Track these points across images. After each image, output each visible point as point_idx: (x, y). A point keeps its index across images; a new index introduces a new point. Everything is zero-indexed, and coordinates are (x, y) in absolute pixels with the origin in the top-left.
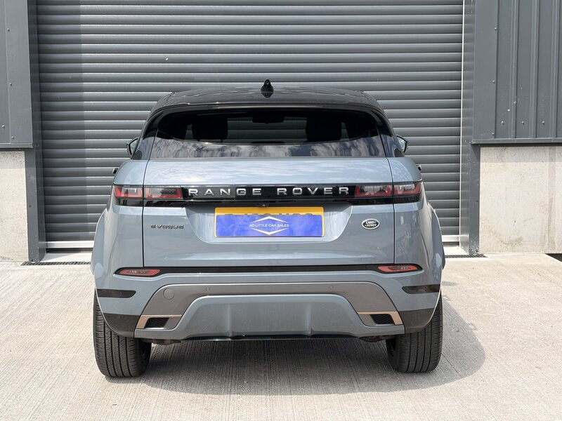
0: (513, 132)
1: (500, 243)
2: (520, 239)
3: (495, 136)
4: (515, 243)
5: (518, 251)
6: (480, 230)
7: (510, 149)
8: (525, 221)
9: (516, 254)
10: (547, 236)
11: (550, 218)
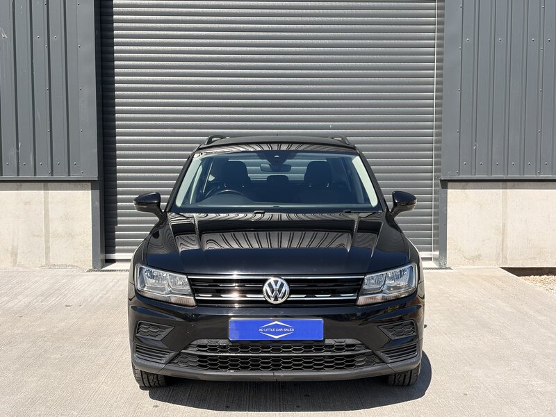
0: (473, 170)
1: (464, 259)
2: (480, 255)
4: (476, 259)
5: (478, 265)
6: (447, 248)
9: (476, 267)
10: (501, 253)
11: (503, 239)
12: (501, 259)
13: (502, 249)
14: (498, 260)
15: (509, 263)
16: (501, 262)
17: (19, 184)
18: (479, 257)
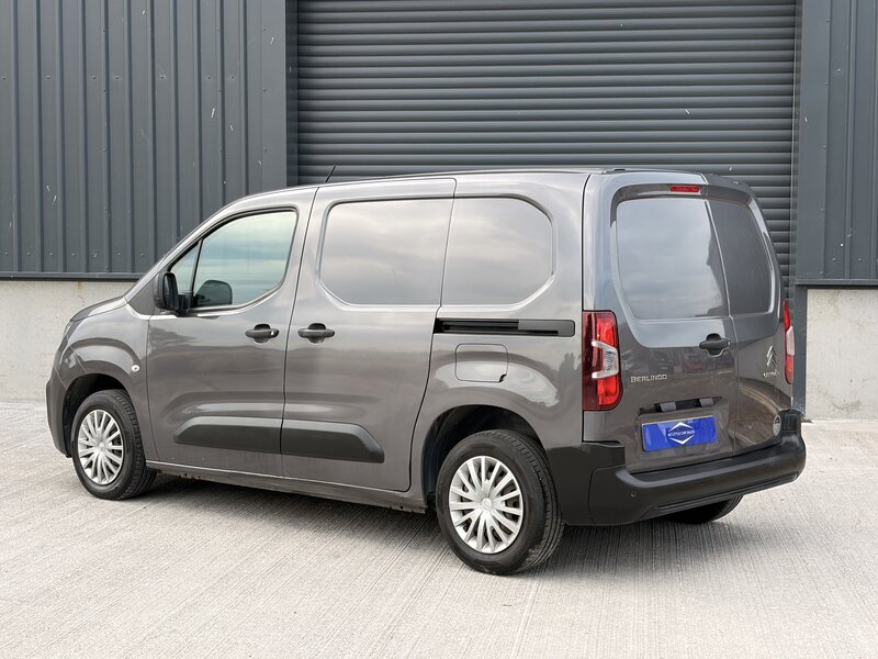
0: (847, 271)
1: (832, 407)
2: (858, 403)
3: (825, 276)
4: (851, 408)
5: (855, 418)
6: (807, 389)
7: (844, 292)
8: (864, 380)
9: (853, 421)
18: (856, 405)
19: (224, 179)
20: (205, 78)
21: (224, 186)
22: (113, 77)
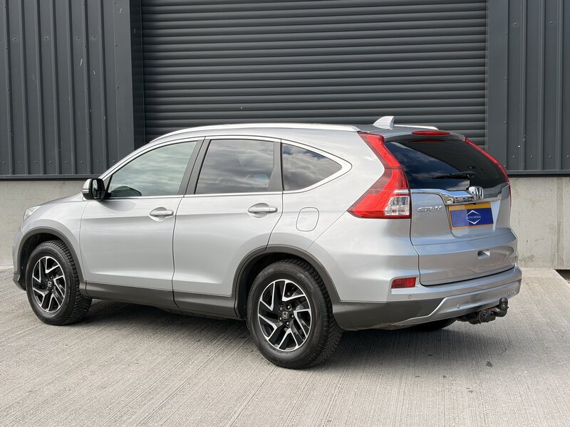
0: (523, 165)
2: (532, 256)
3: (507, 168)
4: (528, 260)
5: (530, 267)
7: (521, 179)
8: (536, 241)
10: (556, 254)
11: (559, 239)
12: (557, 260)
13: (558, 250)
14: (553, 261)
15: (565, 263)
16: (556, 263)
17: (62, 182)
19: (90, 107)
20: (75, 38)
21: (90, 113)
22: (13, 39)
